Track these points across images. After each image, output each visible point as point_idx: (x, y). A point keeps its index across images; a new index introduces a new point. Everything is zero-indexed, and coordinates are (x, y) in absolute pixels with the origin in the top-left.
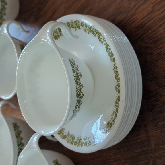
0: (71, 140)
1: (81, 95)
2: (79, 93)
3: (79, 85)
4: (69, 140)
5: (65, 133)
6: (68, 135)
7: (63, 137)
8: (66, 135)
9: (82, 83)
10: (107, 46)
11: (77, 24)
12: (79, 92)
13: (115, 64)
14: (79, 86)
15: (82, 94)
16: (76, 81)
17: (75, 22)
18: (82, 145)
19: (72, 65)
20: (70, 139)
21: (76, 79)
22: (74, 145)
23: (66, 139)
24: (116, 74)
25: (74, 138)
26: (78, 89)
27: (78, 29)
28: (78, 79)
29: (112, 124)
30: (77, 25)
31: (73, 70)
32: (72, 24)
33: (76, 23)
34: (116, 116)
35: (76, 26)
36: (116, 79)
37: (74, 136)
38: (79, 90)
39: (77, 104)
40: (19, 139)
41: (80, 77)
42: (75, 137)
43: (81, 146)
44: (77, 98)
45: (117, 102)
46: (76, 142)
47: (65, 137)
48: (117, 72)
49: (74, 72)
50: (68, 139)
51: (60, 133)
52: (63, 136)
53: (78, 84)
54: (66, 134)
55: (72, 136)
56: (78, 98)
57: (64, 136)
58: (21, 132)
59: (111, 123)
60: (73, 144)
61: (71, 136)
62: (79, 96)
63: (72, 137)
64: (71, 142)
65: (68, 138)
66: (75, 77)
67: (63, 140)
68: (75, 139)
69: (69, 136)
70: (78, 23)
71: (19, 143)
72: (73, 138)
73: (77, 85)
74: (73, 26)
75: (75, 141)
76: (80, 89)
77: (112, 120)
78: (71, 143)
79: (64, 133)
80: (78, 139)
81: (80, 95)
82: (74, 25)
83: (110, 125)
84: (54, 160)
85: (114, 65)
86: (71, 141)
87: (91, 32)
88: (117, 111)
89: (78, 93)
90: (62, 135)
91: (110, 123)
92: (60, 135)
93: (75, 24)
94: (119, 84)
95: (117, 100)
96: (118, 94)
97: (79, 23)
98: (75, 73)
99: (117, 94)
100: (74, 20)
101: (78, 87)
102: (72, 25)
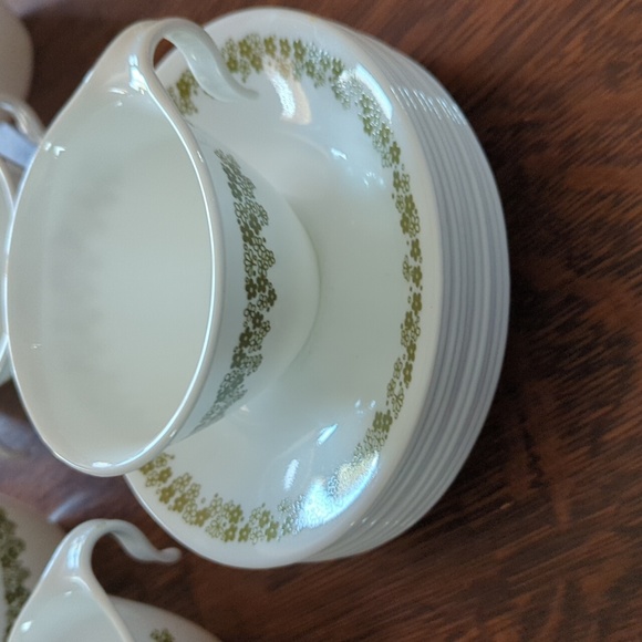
0: (224, 525)
1: (267, 294)
2: (258, 280)
3: (256, 247)
4: (218, 527)
5: (203, 501)
6: (215, 508)
7: (194, 519)
8: (205, 510)
9: (268, 246)
10: (366, 110)
11: (249, 48)
12: (258, 275)
13: (399, 169)
14: (255, 253)
15: (267, 287)
16: (243, 229)
17: (243, 44)
18: (271, 535)
19: (226, 170)
20: (224, 520)
21: (245, 224)
22: (240, 540)
23: (207, 523)
24: (404, 211)
25: (240, 513)
26: (252, 264)
27: (253, 70)
28: (251, 223)
29: (392, 415)
30: (248, 56)
31: (232, 187)
32: (230, 55)
33: (245, 49)
34: (408, 378)
35: (245, 59)
36: (405, 230)
37: (239, 507)
38: (255, 268)
39: (250, 325)
40: (11, 572)
41: (260, 219)
42: (242, 508)
43: (269, 540)
44: (249, 298)
45: (412, 320)
46: (247, 529)
47: (201, 518)
48: (409, 199)
49: (237, 195)
50: (214, 524)
51: (180, 503)
52: (194, 514)
53: (251, 244)
54: (207, 505)
55: (231, 509)
56: (254, 301)
57: (198, 514)
58: (21, 545)
59: (389, 411)
60: (232, 538)
61: (228, 510)
62: (258, 294)
63: (232, 513)
64: (227, 532)
65: (215, 518)
66: (239, 214)
67: (195, 528)
68: (242, 519)
69: (218, 509)
70: (253, 46)
71: (13, 590)
72: (235, 513)
73: (248, 244)
74: (235, 62)
75: (240, 525)
76: (262, 268)
77: (390, 400)
78: (228, 537)
79: (198, 501)
80: (255, 516)
81: (259, 289)
82: (238, 57)
83: (382, 422)
84: (157, 631)
85: (396, 175)
86: (225, 529)
87: (305, 70)
88: (412, 357)
89: (254, 279)
90: (190, 512)
91: (385, 412)
92: (180, 511)
93: (242, 52)
94: (415, 244)
95: (409, 315)
96: (414, 285)
97: (256, 44)
98: (241, 200)
99: (411, 289)
100: (237, 37)
101: (254, 257)
102: (231, 58)
